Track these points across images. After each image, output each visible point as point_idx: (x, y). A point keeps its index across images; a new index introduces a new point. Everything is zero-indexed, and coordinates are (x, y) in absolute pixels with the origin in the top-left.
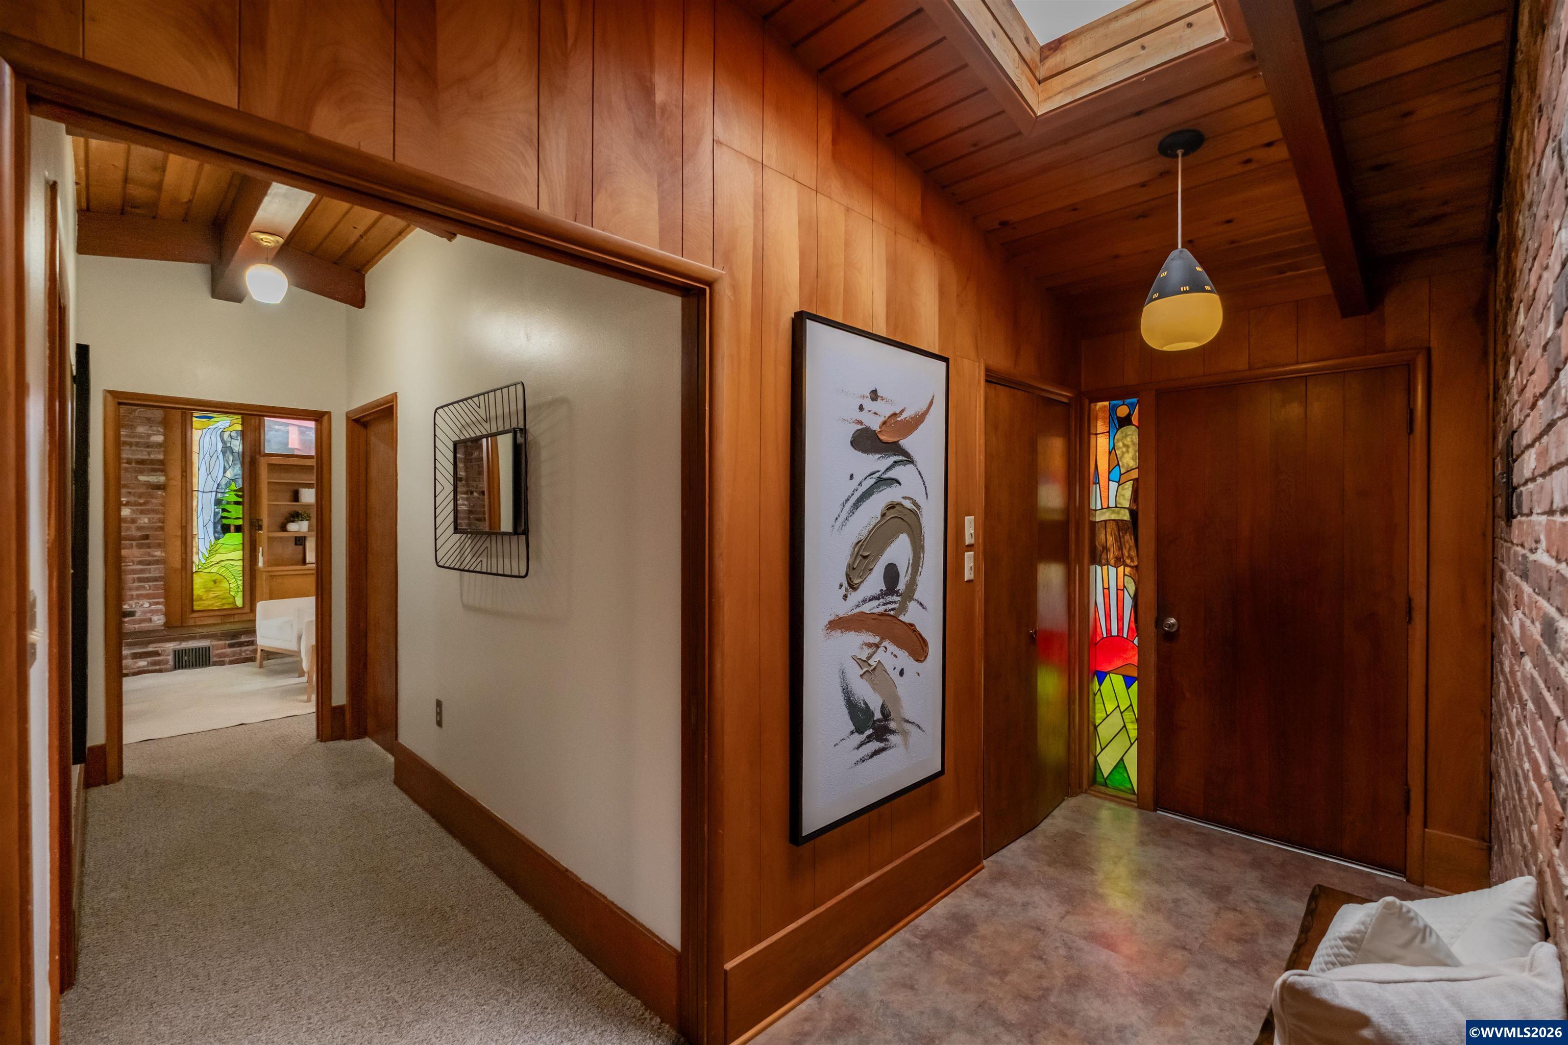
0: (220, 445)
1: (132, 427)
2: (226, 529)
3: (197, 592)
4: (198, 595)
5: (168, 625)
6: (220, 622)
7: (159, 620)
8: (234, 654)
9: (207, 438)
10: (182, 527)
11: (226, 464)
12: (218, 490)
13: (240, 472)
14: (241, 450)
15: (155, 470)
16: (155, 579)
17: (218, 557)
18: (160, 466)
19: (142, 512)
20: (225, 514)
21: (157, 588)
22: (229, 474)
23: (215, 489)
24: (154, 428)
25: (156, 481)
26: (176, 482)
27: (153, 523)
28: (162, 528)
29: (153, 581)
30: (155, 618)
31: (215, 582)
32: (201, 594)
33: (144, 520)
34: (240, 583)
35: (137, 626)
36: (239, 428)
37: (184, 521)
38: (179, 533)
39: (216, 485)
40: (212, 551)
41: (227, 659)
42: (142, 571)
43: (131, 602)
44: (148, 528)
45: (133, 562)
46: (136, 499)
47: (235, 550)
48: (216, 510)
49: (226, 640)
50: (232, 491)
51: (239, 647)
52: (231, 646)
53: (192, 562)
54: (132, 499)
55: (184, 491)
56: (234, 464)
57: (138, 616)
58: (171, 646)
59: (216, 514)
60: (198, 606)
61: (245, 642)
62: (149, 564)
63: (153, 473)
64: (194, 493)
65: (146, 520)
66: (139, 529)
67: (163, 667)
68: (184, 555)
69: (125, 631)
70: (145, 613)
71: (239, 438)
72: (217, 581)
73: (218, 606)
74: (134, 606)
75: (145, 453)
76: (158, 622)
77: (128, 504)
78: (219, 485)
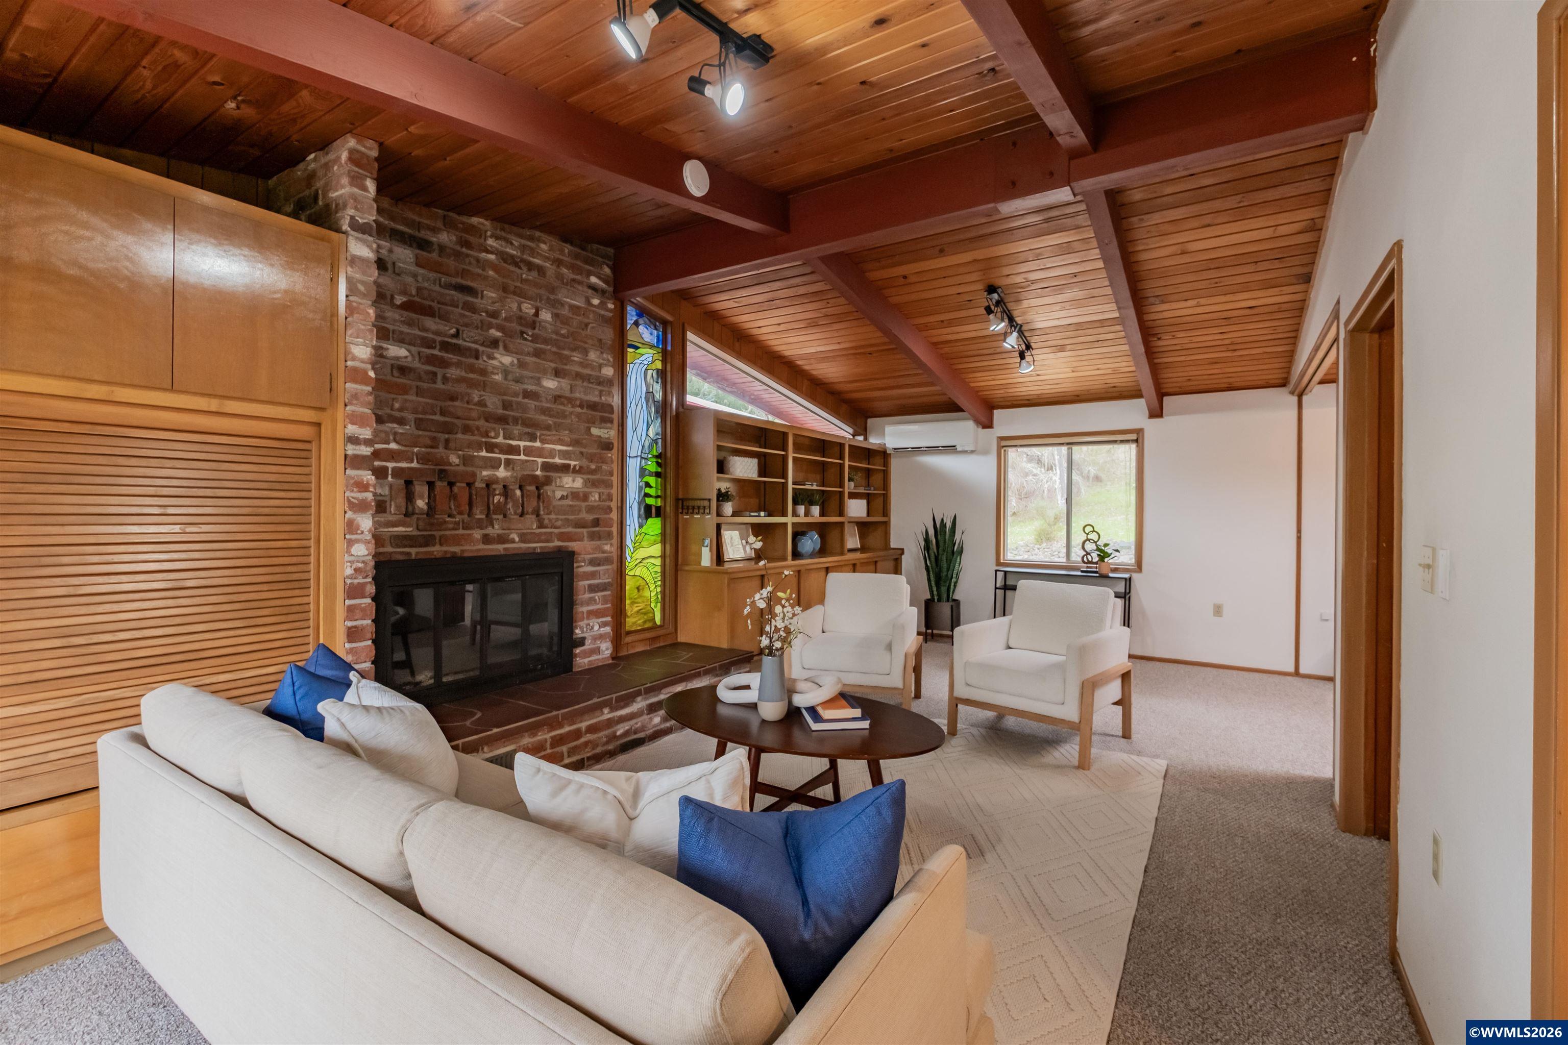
0: (644, 389)
1: (586, 352)
2: (648, 512)
3: (628, 604)
4: (628, 609)
5: (613, 657)
6: (649, 648)
7: (607, 649)
9: (634, 377)
10: (618, 508)
11: (649, 418)
12: (643, 455)
13: (659, 431)
14: (660, 399)
15: (604, 420)
17: (642, 553)
18: (612, 415)
19: (594, 484)
20: (647, 490)
22: (652, 432)
23: (639, 454)
24: (605, 356)
25: (606, 436)
27: (604, 501)
29: (602, 591)
30: (604, 646)
31: (638, 589)
33: (594, 496)
34: (659, 590)
35: (588, 660)
36: (658, 364)
37: (620, 499)
38: (617, 517)
39: (640, 448)
40: (638, 544)
42: (593, 575)
43: (582, 623)
44: (597, 509)
45: (582, 560)
46: (589, 463)
47: (655, 543)
48: (641, 484)
50: (652, 455)
54: (585, 463)
55: (620, 454)
56: (655, 417)
57: (588, 644)
59: (640, 488)
60: (630, 624)
62: (599, 565)
63: (601, 424)
64: (627, 456)
65: (597, 497)
66: (590, 509)
68: (619, 552)
70: (595, 639)
71: (659, 380)
72: (641, 588)
73: (640, 626)
74: (585, 629)
75: (597, 393)
76: (606, 652)
77: (577, 471)
78: (643, 446)
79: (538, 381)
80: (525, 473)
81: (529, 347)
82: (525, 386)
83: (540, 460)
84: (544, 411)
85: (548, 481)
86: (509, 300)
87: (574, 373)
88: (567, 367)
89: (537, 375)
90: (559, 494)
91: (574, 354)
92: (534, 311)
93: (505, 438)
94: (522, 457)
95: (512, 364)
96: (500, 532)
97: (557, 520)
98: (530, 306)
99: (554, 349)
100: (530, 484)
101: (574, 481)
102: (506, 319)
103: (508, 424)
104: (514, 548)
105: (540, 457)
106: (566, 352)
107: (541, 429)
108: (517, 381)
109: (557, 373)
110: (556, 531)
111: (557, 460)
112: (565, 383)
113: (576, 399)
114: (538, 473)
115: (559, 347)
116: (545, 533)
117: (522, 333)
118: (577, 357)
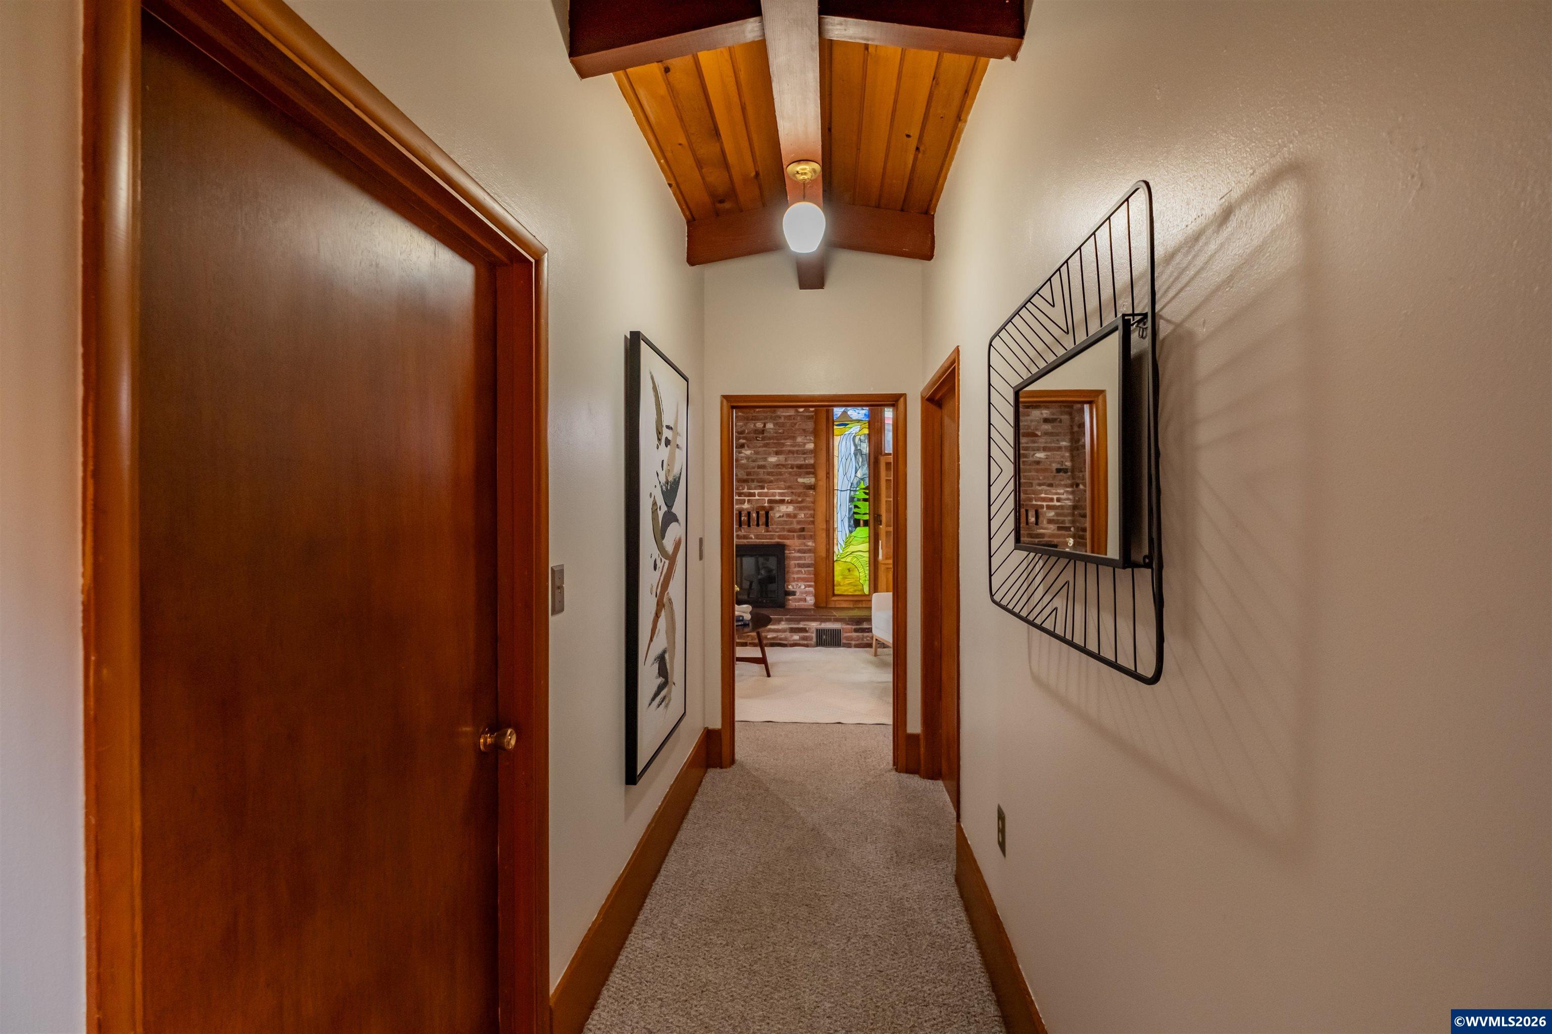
0: (853, 448)
1: (794, 438)
2: (857, 523)
3: (838, 578)
4: (838, 581)
5: (817, 605)
6: (852, 606)
7: (811, 600)
8: (858, 638)
9: (844, 443)
10: (826, 521)
11: (857, 465)
12: (852, 489)
13: (867, 472)
14: (868, 452)
15: (808, 473)
16: (808, 566)
17: (851, 548)
18: (811, 470)
19: (801, 509)
20: (856, 510)
21: (809, 573)
22: (859, 475)
23: (849, 488)
24: (808, 438)
25: (808, 482)
26: (822, 483)
27: (807, 518)
28: (813, 522)
29: (807, 567)
30: (808, 598)
31: (849, 570)
32: (839, 580)
33: (801, 516)
34: (867, 572)
35: (797, 604)
36: (866, 431)
37: (828, 517)
38: (825, 527)
39: (850, 484)
40: (847, 543)
41: (853, 643)
42: (800, 558)
43: (793, 584)
44: (805, 522)
45: (794, 550)
46: (797, 497)
47: (863, 543)
48: (850, 506)
49: (852, 625)
50: (861, 489)
51: (862, 632)
52: (856, 631)
53: (834, 552)
54: (794, 498)
55: (828, 490)
56: (863, 465)
57: (798, 595)
58: (814, 625)
59: (850, 509)
60: (838, 590)
61: (867, 628)
62: (804, 553)
63: (807, 476)
64: (835, 492)
65: (803, 516)
66: (799, 522)
67: (809, 642)
68: (828, 547)
69: (790, 607)
70: (802, 593)
71: (866, 441)
72: (851, 569)
73: (851, 593)
74: (795, 587)
75: (802, 459)
76: (810, 602)
77: (791, 502)
78: (852, 484)
79: (765, 459)
80: (758, 505)
81: (760, 443)
82: (759, 463)
83: (767, 499)
84: (769, 474)
85: (771, 508)
86: (749, 424)
87: (787, 451)
88: (784, 449)
89: (766, 456)
90: (777, 515)
91: (788, 441)
92: (763, 425)
93: (748, 489)
94: (757, 497)
95: (751, 454)
96: (745, 533)
97: (777, 528)
98: (760, 423)
99: (775, 441)
100: (761, 510)
101: (787, 508)
102: (748, 433)
103: (749, 482)
104: (752, 542)
105: (766, 497)
106: (782, 441)
107: (767, 483)
108: (754, 461)
109: (777, 453)
110: (777, 534)
111: (777, 498)
112: (782, 458)
113: (788, 464)
114: (766, 504)
115: (778, 440)
116: (769, 535)
117: (756, 437)
118: (788, 442)
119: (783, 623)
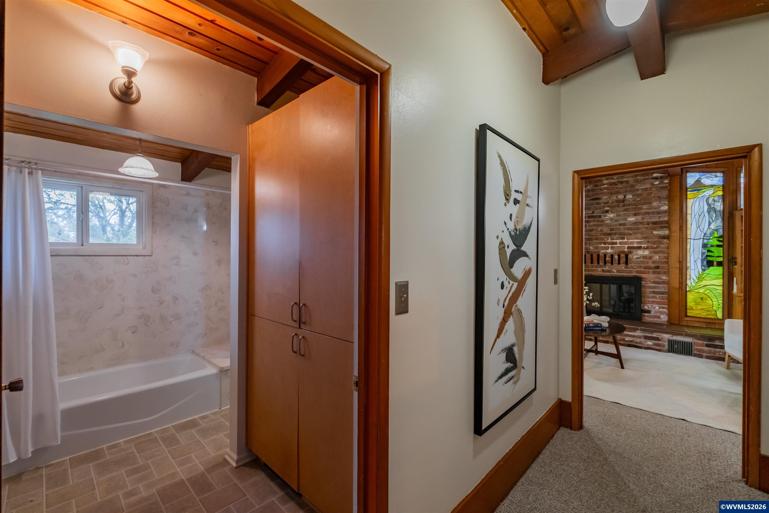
0: (706, 207)
1: (650, 203)
2: (710, 264)
3: (690, 303)
4: (690, 306)
5: (670, 323)
6: (704, 326)
7: (664, 318)
8: (710, 352)
9: (697, 203)
10: (680, 262)
11: (710, 220)
12: (705, 238)
13: (721, 224)
14: (722, 209)
15: (662, 227)
16: (662, 293)
17: (704, 283)
18: (667, 225)
19: (655, 253)
20: (710, 254)
21: (663, 298)
22: (713, 226)
23: (702, 237)
24: (662, 202)
25: (663, 234)
26: (676, 235)
27: (661, 259)
28: (667, 262)
29: (661, 294)
30: (662, 316)
31: (702, 299)
32: (692, 306)
33: (656, 257)
34: (721, 302)
35: (652, 319)
36: (721, 193)
37: (681, 258)
38: (678, 266)
39: (703, 234)
40: (700, 278)
41: (705, 354)
42: (655, 287)
43: (649, 305)
44: (658, 262)
45: (650, 281)
46: (652, 245)
47: (717, 278)
48: (703, 251)
49: (704, 341)
50: (714, 237)
51: (713, 348)
52: (707, 346)
53: (686, 285)
54: (650, 245)
55: (681, 239)
56: (716, 219)
57: (653, 313)
58: (667, 337)
59: (703, 254)
60: (691, 313)
61: (719, 345)
62: (658, 284)
63: (661, 229)
64: (688, 240)
65: (657, 257)
66: (654, 262)
67: (661, 348)
68: (681, 280)
69: (643, 321)
70: (656, 312)
71: (721, 200)
72: (703, 298)
73: (704, 316)
74: (650, 307)
75: (657, 217)
76: (664, 319)
77: (647, 248)
78: (705, 234)
79: (625, 219)
80: (619, 250)
81: (622, 209)
82: (620, 222)
83: (626, 246)
84: (628, 229)
85: (630, 252)
86: (612, 197)
87: (644, 213)
88: (641, 211)
89: (626, 217)
90: (635, 257)
91: (644, 206)
92: (623, 197)
93: (611, 240)
94: (618, 245)
95: (614, 216)
96: (609, 269)
97: (635, 266)
98: (622, 196)
99: (634, 207)
100: (622, 254)
101: (644, 252)
102: (611, 203)
103: (612, 235)
104: (614, 275)
105: (626, 244)
106: (639, 206)
107: (627, 235)
108: (616, 221)
109: (635, 215)
110: (635, 270)
111: (635, 245)
112: (639, 218)
113: (645, 222)
114: (626, 250)
115: (636, 206)
116: (628, 270)
117: (618, 205)
118: (645, 207)
119: (638, 331)
